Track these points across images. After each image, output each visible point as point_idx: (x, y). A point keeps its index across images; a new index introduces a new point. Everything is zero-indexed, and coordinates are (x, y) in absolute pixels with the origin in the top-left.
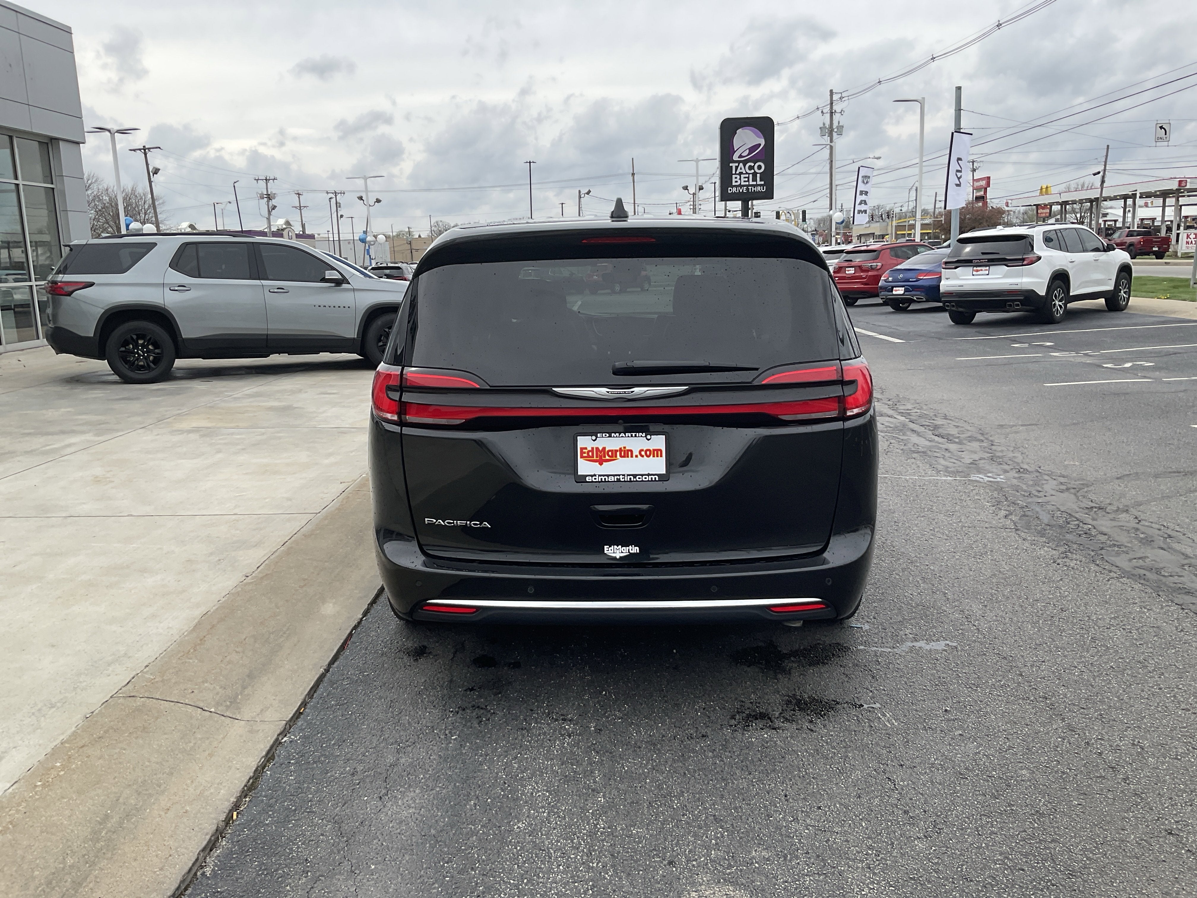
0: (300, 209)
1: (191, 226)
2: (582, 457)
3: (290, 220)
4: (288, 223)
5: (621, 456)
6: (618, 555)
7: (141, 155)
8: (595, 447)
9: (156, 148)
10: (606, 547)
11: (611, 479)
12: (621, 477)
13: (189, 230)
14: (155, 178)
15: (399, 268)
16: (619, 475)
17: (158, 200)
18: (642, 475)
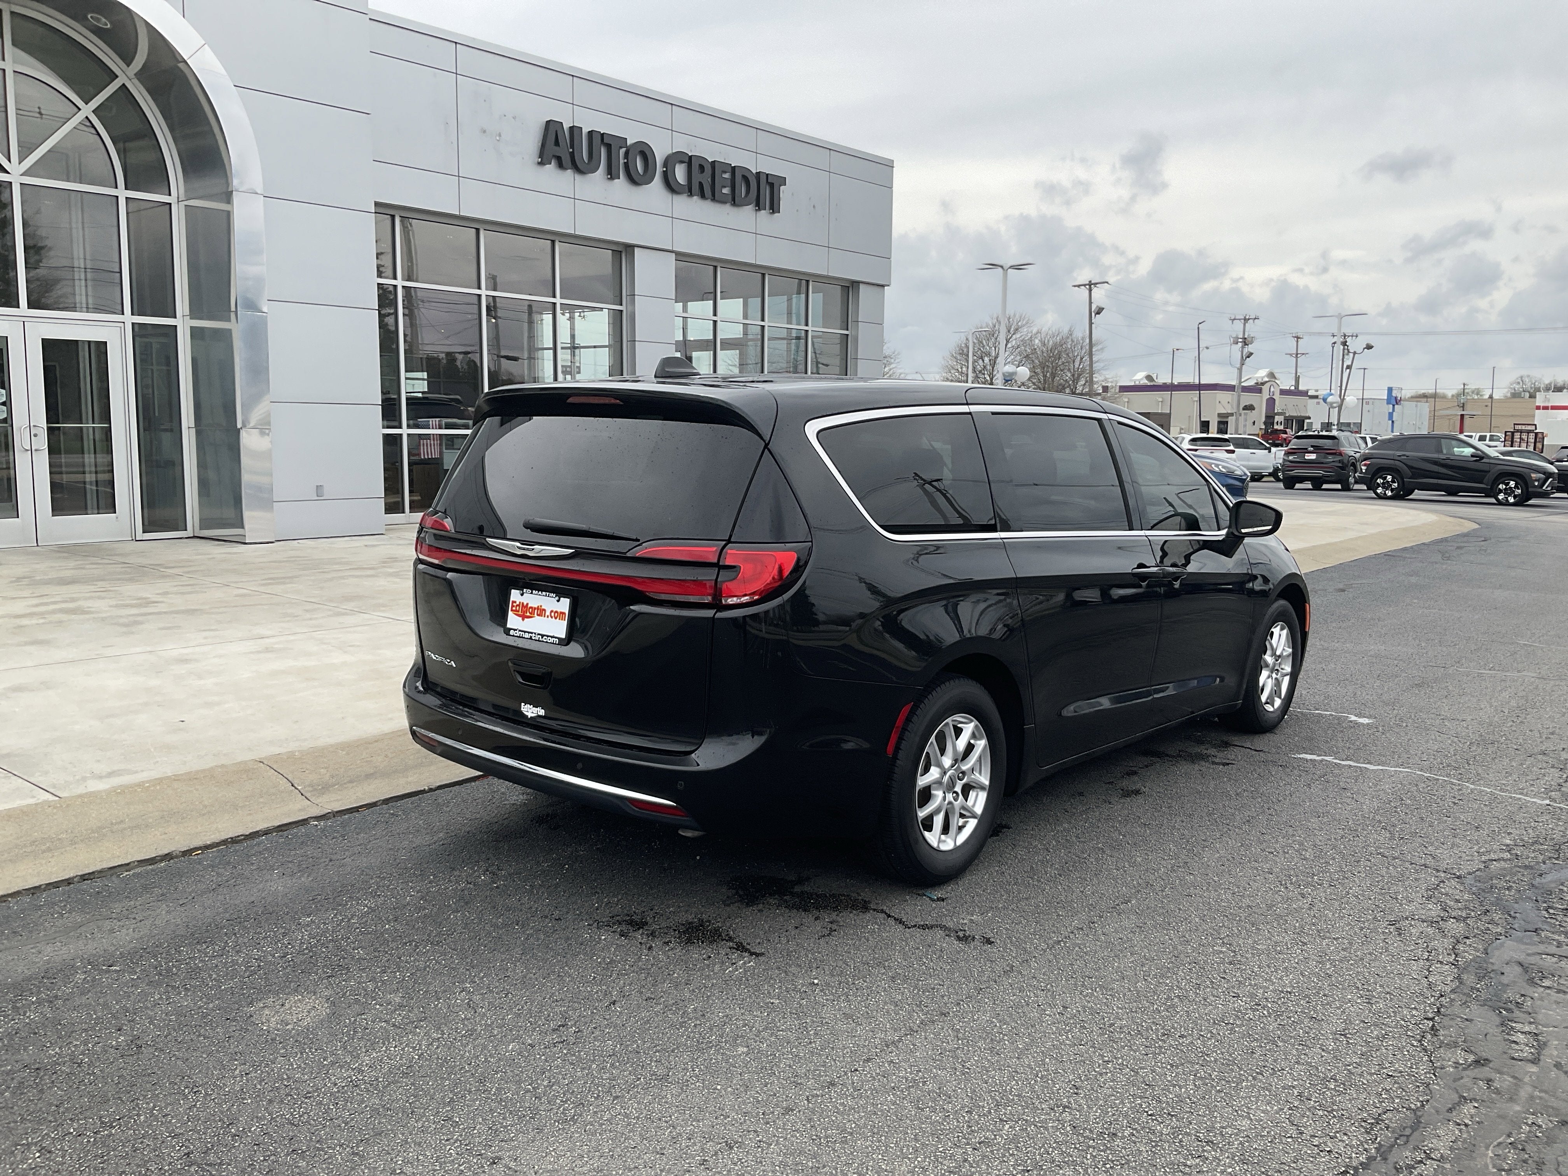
0: (1297, 357)
1: (1149, 378)
2: (512, 610)
3: (1275, 371)
4: (1272, 375)
5: (538, 615)
6: (530, 715)
7: (1085, 291)
8: (522, 601)
9: (1104, 283)
10: (523, 704)
11: (527, 635)
12: (534, 635)
13: (1145, 382)
14: (1097, 319)
15: (1333, 438)
16: (532, 633)
17: (1097, 344)
18: (548, 636)
